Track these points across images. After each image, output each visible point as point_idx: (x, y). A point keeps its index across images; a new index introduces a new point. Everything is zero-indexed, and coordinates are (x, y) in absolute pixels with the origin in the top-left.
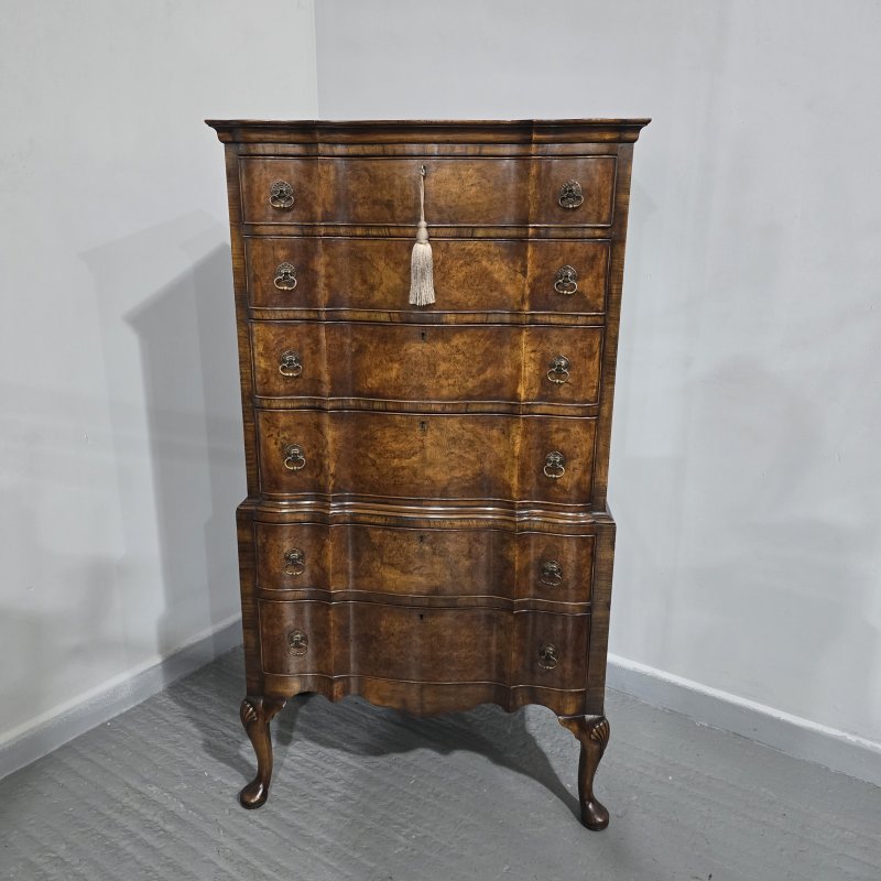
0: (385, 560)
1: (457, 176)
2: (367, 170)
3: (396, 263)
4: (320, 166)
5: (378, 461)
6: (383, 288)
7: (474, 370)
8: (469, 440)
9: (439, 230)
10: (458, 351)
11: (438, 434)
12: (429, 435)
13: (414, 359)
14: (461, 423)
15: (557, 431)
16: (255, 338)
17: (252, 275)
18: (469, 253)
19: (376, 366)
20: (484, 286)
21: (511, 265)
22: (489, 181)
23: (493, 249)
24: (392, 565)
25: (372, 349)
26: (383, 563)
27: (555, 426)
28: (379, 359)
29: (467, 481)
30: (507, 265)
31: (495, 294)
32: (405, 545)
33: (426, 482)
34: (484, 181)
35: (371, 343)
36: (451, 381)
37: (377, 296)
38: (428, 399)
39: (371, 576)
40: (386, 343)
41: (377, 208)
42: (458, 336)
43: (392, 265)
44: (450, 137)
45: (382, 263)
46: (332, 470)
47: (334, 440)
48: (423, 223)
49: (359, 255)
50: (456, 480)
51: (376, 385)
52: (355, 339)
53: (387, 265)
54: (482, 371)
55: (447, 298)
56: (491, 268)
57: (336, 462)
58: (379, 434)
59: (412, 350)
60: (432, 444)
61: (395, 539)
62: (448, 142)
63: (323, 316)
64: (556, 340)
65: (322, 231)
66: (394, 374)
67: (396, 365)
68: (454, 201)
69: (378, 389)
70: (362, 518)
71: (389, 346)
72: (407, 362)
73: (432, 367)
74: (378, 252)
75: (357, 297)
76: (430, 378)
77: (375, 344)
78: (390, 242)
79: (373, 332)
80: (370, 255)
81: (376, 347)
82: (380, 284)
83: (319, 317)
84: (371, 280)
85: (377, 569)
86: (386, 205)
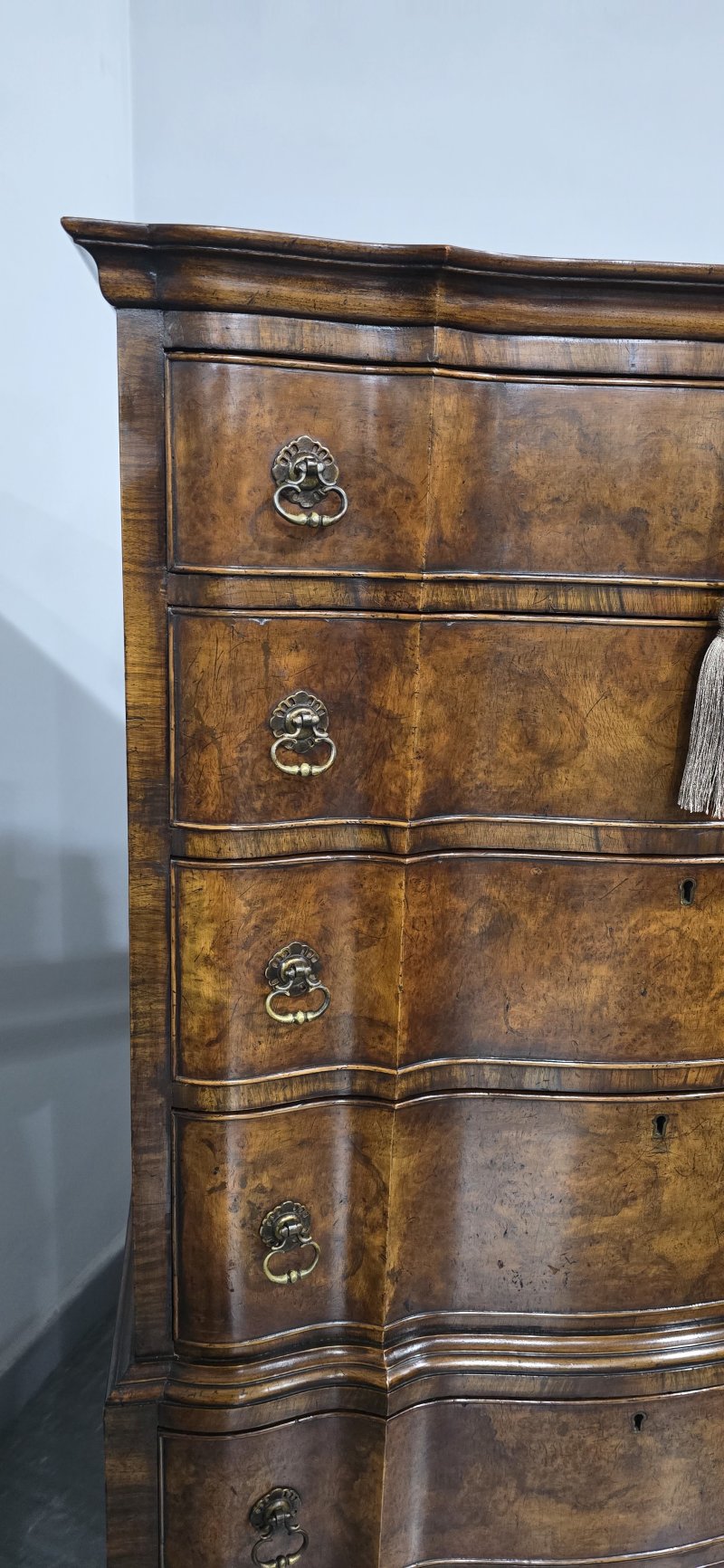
0: (531, 1481)
2: (573, 416)
3: (633, 693)
4: (433, 397)
5: (521, 1226)
6: (586, 759)
11: (699, 1144)
12: (674, 1150)
13: (654, 952)
16: (186, 910)
17: (191, 729)
19: (541, 972)
24: (550, 1493)
26: (523, 1490)
28: (550, 953)
32: (590, 1441)
33: (654, 1271)
35: (532, 908)
37: (564, 782)
38: (682, 1056)
39: (484, 1523)
40: (575, 908)
41: (595, 530)
43: (621, 696)
45: (591, 691)
46: (392, 1261)
47: (404, 1180)
49: (521, 668)
51: (536, 1024)
52: (484, 900)
53: (607, 695)
57: (405, 1237)
58: (531, 1153)
59: (653, 928)
60: (680, 1172)
61: (564, 1429)
63: (405, 843)
65: (423, 597)
66: (591, 993)
67: (602, 971)
69: (539, 1033)
70: (474, 1382)
71: (585, 918)
72: (633, 961)
73: (704, 972)
74: (582, 658)
75: (500, 783)
76: (695, 1000)
77: (542, 914)
78: (622, 631)
79: (539, 879)
80: (555, 666)
81: (546, 920)
82: (578, 749)
83: (388, 841)
84: (549, 738)
85: (502, 1507)
86: (624, 524)
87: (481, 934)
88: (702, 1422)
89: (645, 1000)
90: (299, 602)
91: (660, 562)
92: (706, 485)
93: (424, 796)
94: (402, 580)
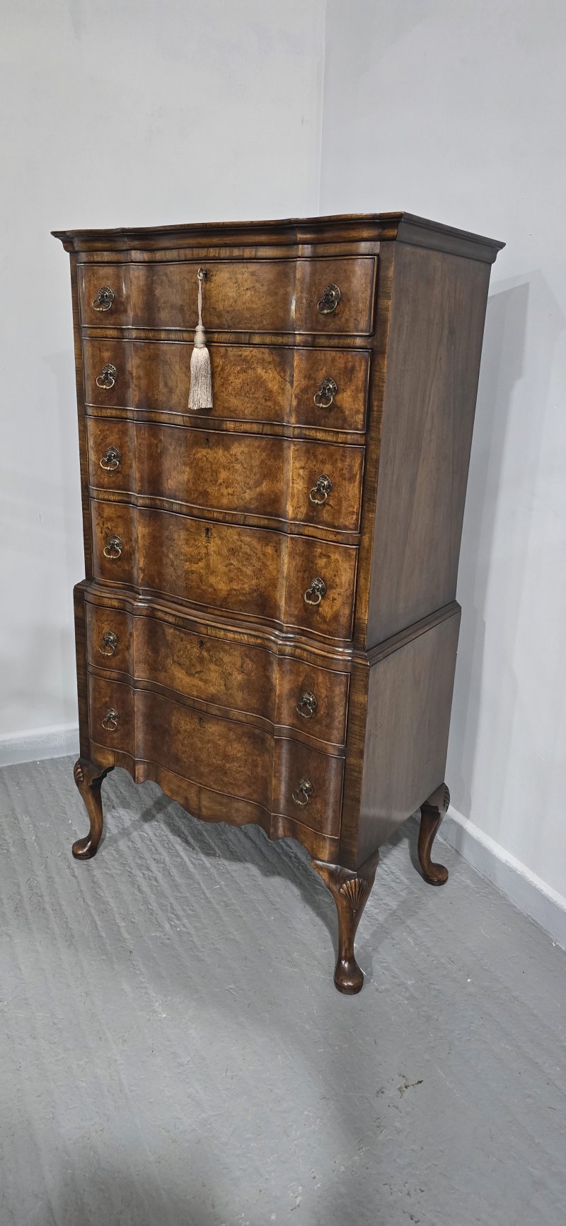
0: (175, 658)
1: (234, 280)
4: (131, 272)
5: (175, 562)
6: (176, 391)
7: (251, 483)
8: (246, 553)
9: (221, 335)
10: (237, 459)
11: (219, 542)
12: (212, 544)
13: (200, 464)
14: (239, 534)
15: (321, 555)
18: (245, 360)
19: (174, 468)
20: (259, 394)
21: (282, 374)
22: (262, 285)
23: (266, 356)
24: (180, 664)
25: (171, 451)
26: (174, 662)
27: (319, 550)
29: (244, 595)
30: (279, 374)
31: (269, 403)
32: (189, 646)
33: (210, 590)
34: (258, 285)
35: (171, 445)
36: (230, 491)
37: (174, 399)
38: (212, 506)
39: (165, 671)
40: (181, 446)
41: (174, 312)
42: (236, 444)
43: (184, 369)
44: (228, 240)
45: (178, 367)
46: (141, 564)
47: (143, 536)
48: (200, 328)
49: (163, 359)
50: (234, 592)
51: (174, 487)
52: (161, 441)
53: (181, 369)
54: (258, 483)
55: (226, 405)
56: (265, 376)
57: (145, 557)
58: (176, 536)
59: (199, 455)
60: (215, 552)
61: (182, 640)
62: (226, 246)
64: (320, 457)
65: (134, 334)
66: (186, 477)
67: (188, 469)
68: (231, 306)
69: (175, 490)
70: (160, 614)
71: (183, 449)
72: (195, 467)
73: (215, 474)
74: (175, 356)
75: (162, 399)
76: (213, 484)
77: (174, 447)
79: (172, 434)
80: (170, 359)
81: (175, 449)
82: (177, 388)
84: (170, 384)
85: (169, 666)
86: (179, 310)
87: (161, 453)
88: (223, 653)
90: (108, 336)
91: (189, 322)
93: (139, 401)
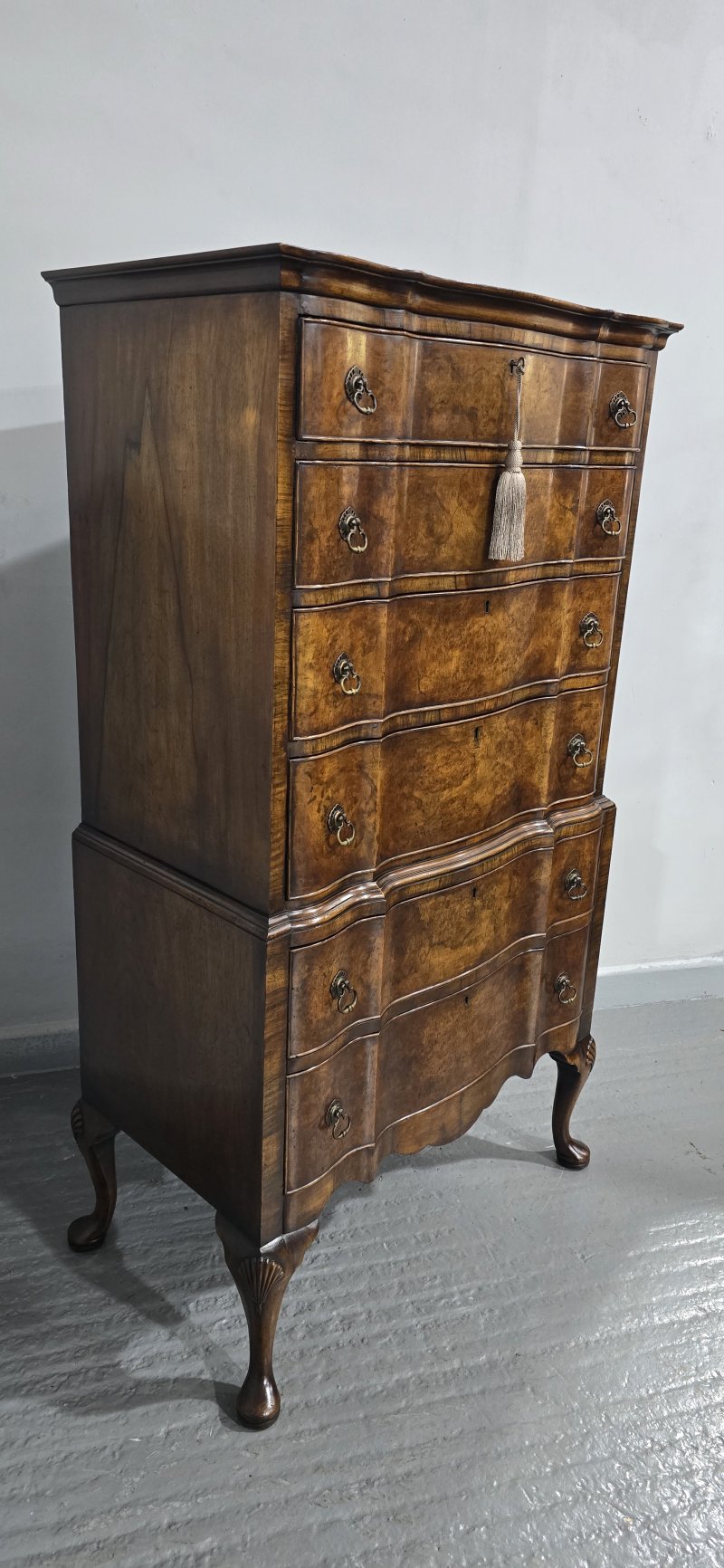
0: (434, 940)
2: (450, 358)
3: (470, 502)
5: (424, 800)
6: (452, 538)
7: (522, 646)
8: (511, 742)
10: (513, 621)
11: (489, 741)
12: (481, 746)
13: (476, 640)
14: (506, 720)
15: (581, 708)
16: (300, 638)
17: (307, 529)
19: (434, 658)
21: (562, 500)
24: (442, 943)
25: (430, 633)
26: (431, 946)
27: (580, 703)
28: (437, 647)
29: (506, 797)
30: (559, 500)
31: (546, 539)
32: (457, 908)
33: (474, 813)
35: (430, 624)
36: (505, 664)
37: (445, 552)
38: (484, 694)
39: (416, 970)
40: (447, 622)
41: (457, 418)
42: (515, 600)
43: (466, 505)
45: (454, 503)
46: (378, 831)
47: (382, 783)
48: (517, 444)
49: (427, 492)
50: (497, 800)
51: (431, 687)
52: (410, 622)
53: (461, 504)
54: (527, 644)
56: (547, 505)
57: (382, 816)
58: (429, 759)
59: (476, 628)
60: (483, 757)
61: (448, 904)
63: (386, 591)
64: (588, 594)
65: (396, 453)
66: (452, 666)
67: (457, 653)
69: (433, 691)
70: (412, 890)
71: (451, 626)
72: (468, 646)
73: (492, 648)
74: (451, 485)
75: (419, 556)
76: (489, 663)
77: (434, 626)
78: (467, 470)
79: (433, 607)
80: (441, 490)
81: (435, 629)
82: (449, 534)
83: (379, 592)
84: (439, 529)
85: (423, 958)
86: (469, 415)
87: (409, 641)
89: (472, 666)
90: (350, 456)
91: (482, 434)
92: (498, 396)
93: (396, 563)
94: (390, 443)
